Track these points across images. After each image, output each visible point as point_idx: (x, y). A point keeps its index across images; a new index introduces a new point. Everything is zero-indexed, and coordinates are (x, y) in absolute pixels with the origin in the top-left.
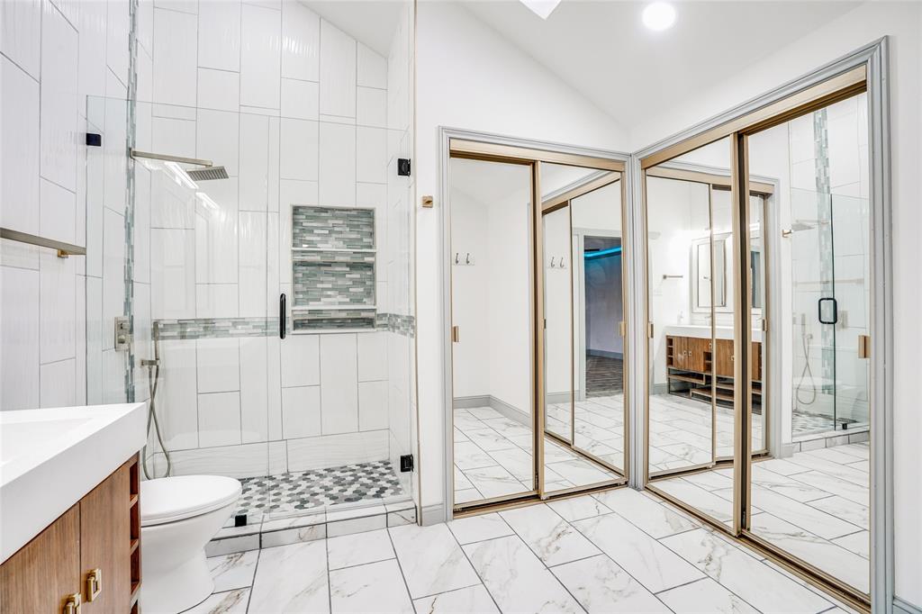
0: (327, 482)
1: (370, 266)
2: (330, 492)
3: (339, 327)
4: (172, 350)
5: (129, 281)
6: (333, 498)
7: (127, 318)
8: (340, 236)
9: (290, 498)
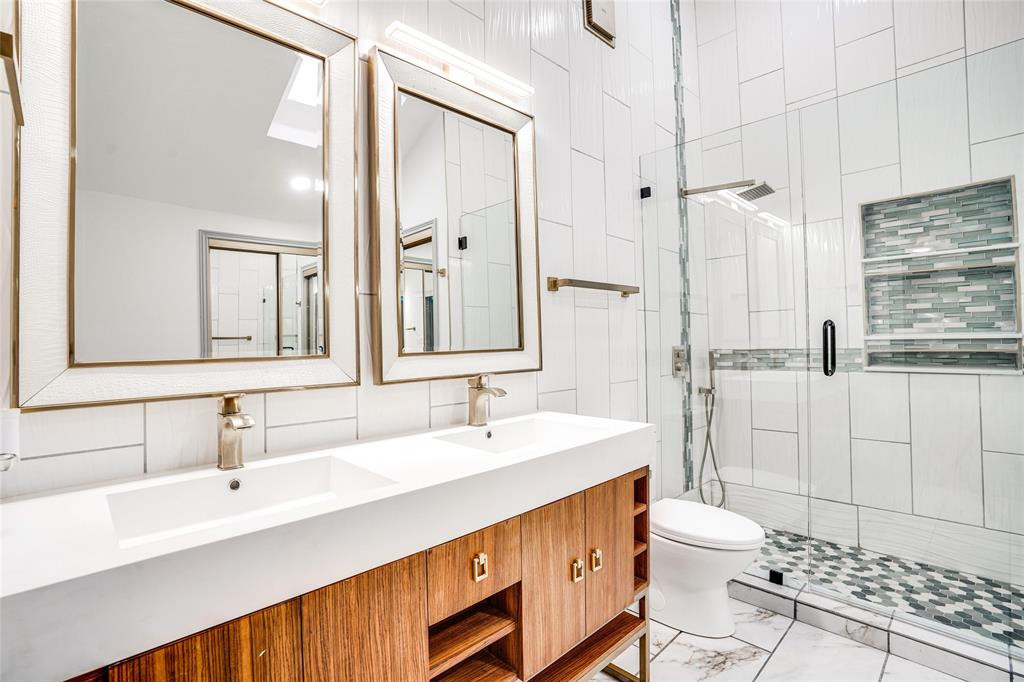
0: (914, 581)
1: (1009, 270)
2: (914, 596)
3: (945, 364)
4: (729, 381)
5: (686, 313)
6: (915, 604)
7: (684, 347)
8: (945, 232)
9: (849, 579)
